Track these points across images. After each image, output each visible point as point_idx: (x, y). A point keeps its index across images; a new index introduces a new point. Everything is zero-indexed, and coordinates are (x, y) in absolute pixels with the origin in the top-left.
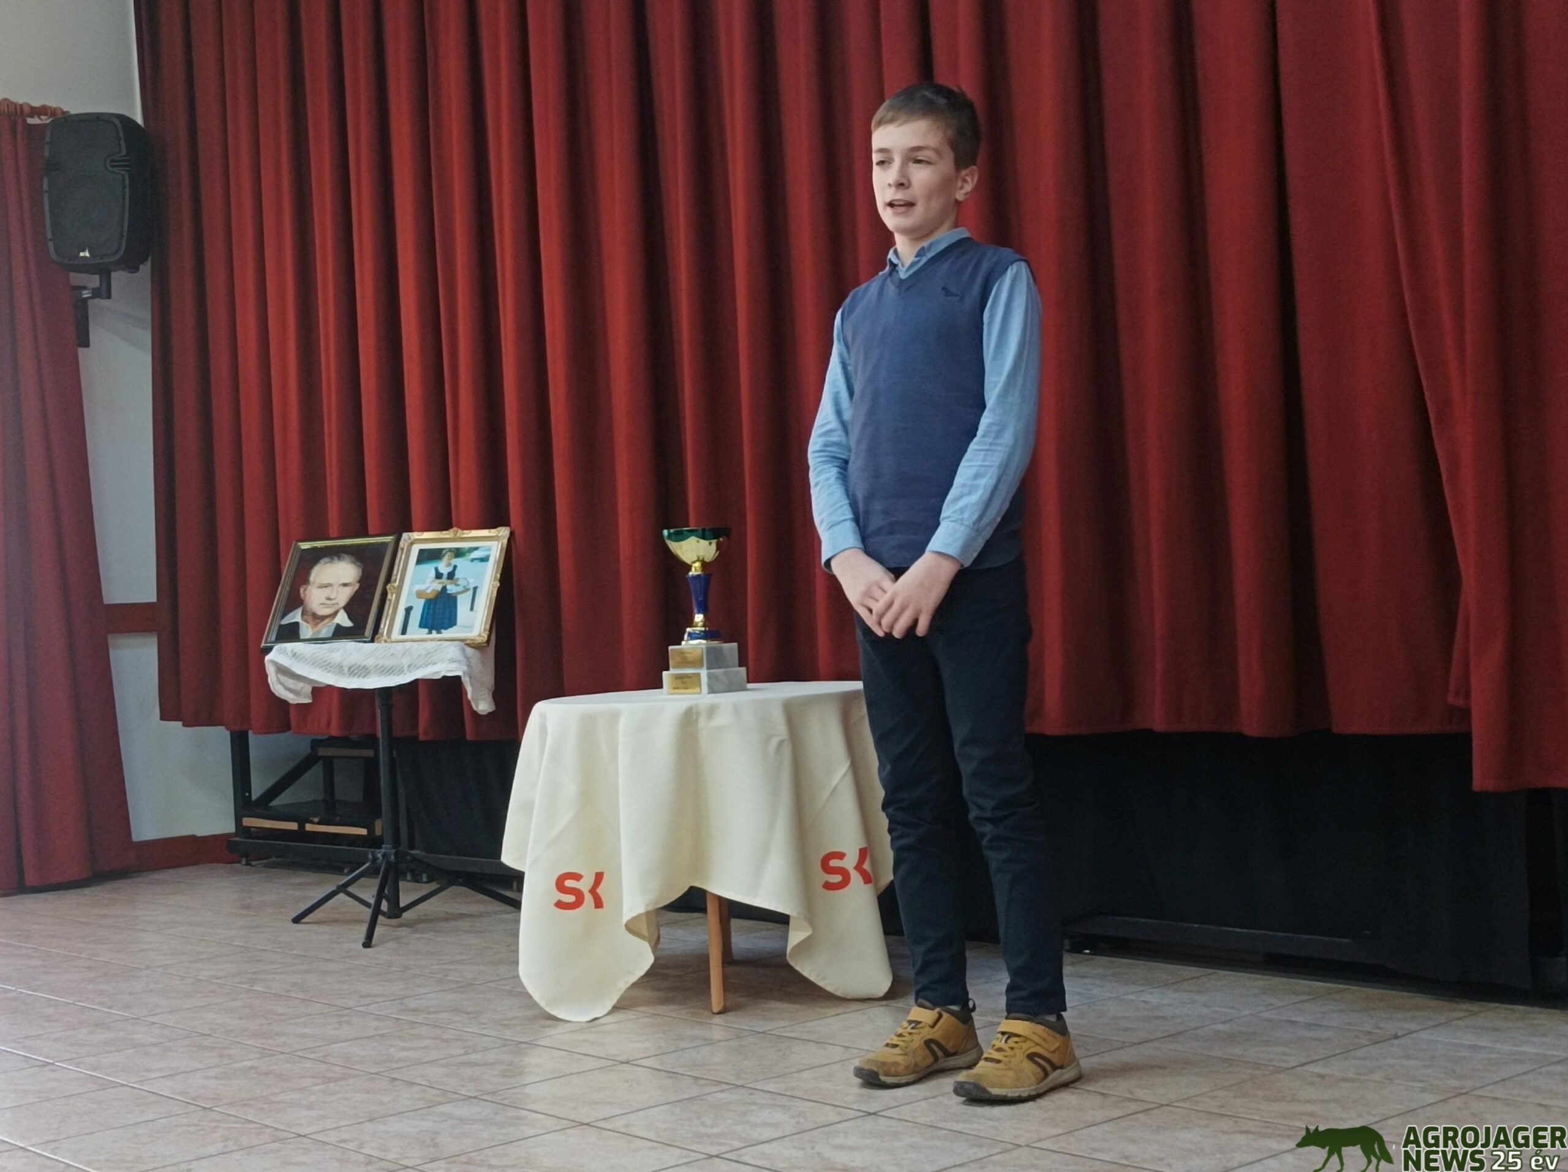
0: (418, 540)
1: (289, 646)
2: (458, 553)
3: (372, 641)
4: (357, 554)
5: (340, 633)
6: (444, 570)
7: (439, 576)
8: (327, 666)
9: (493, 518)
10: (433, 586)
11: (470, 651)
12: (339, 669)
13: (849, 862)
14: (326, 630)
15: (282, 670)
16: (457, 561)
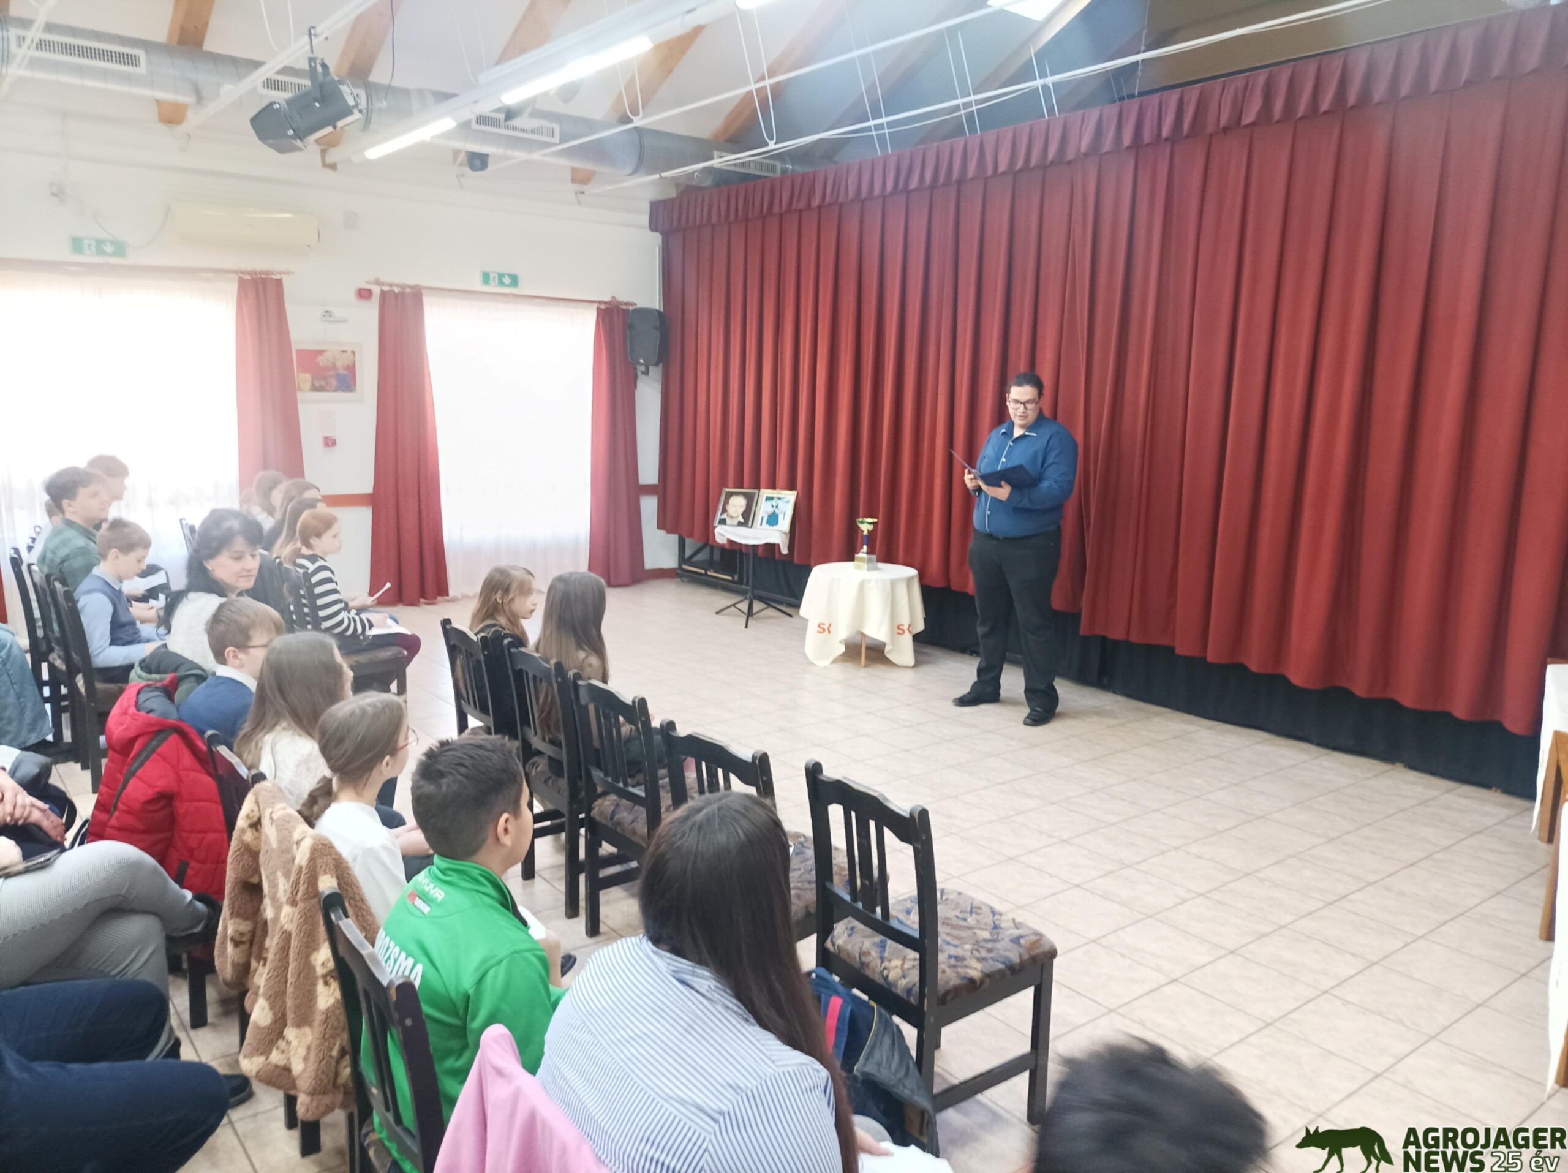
0: (766, 493)
1: (723, 527)
2: (779, 499)
3: (751, 527)
4: (745, 495)
5: (740, 524)
6: (775, 505)
7: (773, 506)
8: (736, 535)
9: (791, 486)
10: (770, 510)
11: (783, 535)
12: (740, 536)
13: (906, 628)
14: (735, 522)
15: (721, 534)
16: (779, 502)
